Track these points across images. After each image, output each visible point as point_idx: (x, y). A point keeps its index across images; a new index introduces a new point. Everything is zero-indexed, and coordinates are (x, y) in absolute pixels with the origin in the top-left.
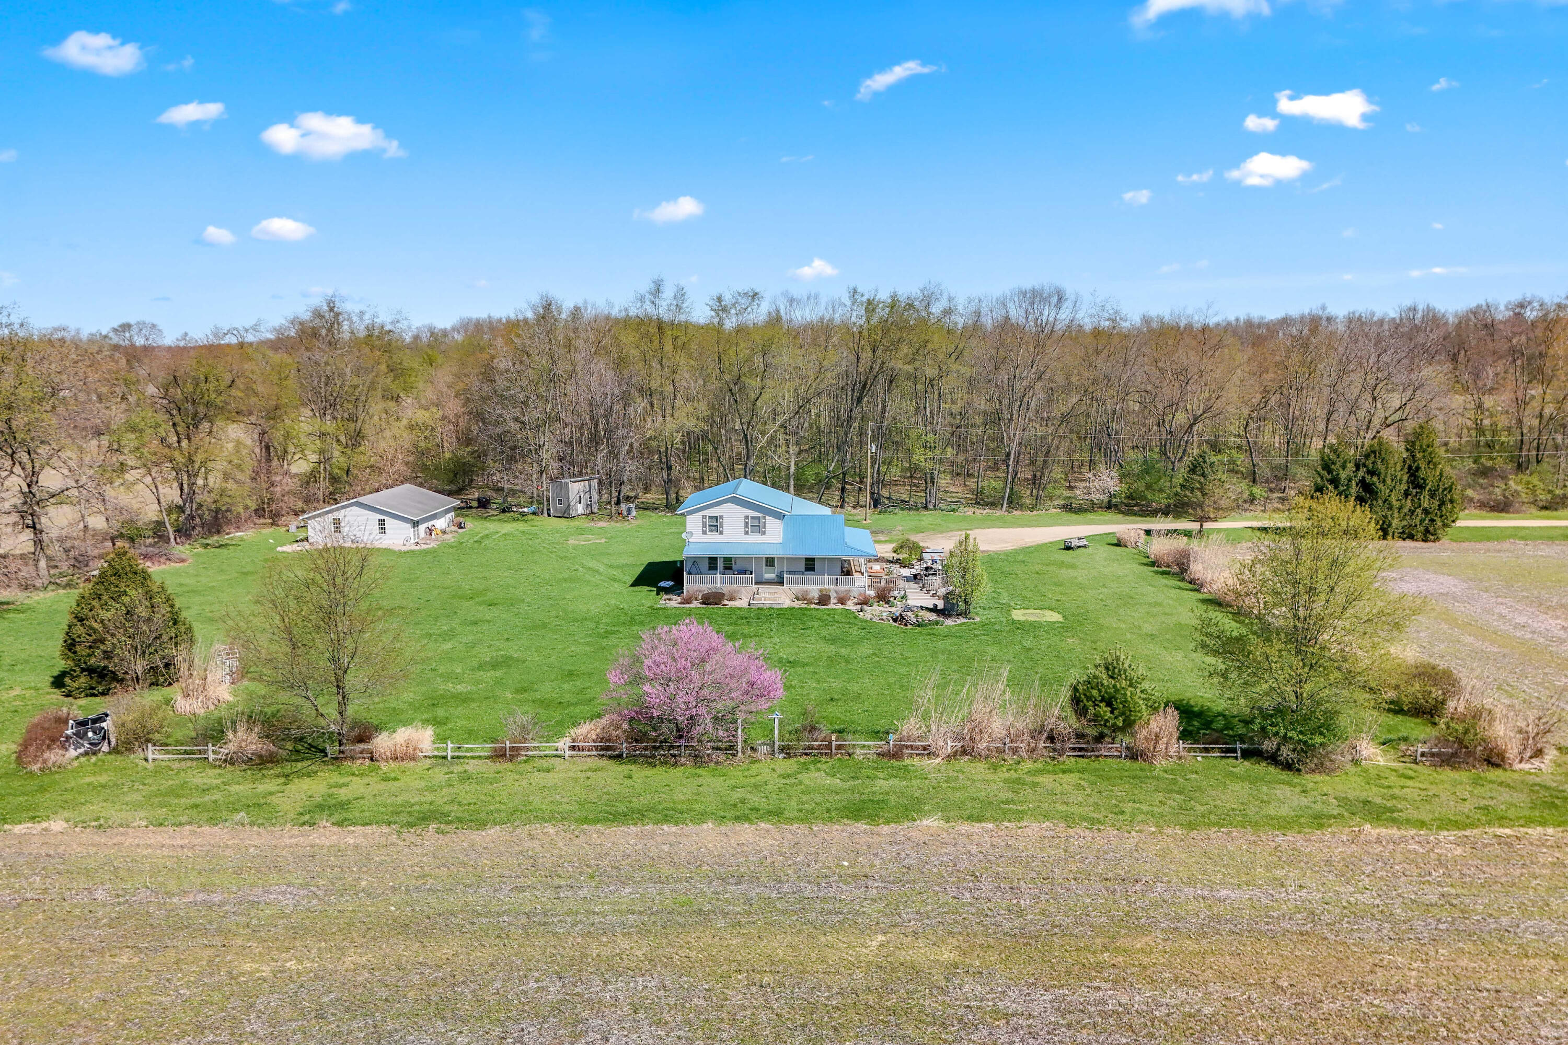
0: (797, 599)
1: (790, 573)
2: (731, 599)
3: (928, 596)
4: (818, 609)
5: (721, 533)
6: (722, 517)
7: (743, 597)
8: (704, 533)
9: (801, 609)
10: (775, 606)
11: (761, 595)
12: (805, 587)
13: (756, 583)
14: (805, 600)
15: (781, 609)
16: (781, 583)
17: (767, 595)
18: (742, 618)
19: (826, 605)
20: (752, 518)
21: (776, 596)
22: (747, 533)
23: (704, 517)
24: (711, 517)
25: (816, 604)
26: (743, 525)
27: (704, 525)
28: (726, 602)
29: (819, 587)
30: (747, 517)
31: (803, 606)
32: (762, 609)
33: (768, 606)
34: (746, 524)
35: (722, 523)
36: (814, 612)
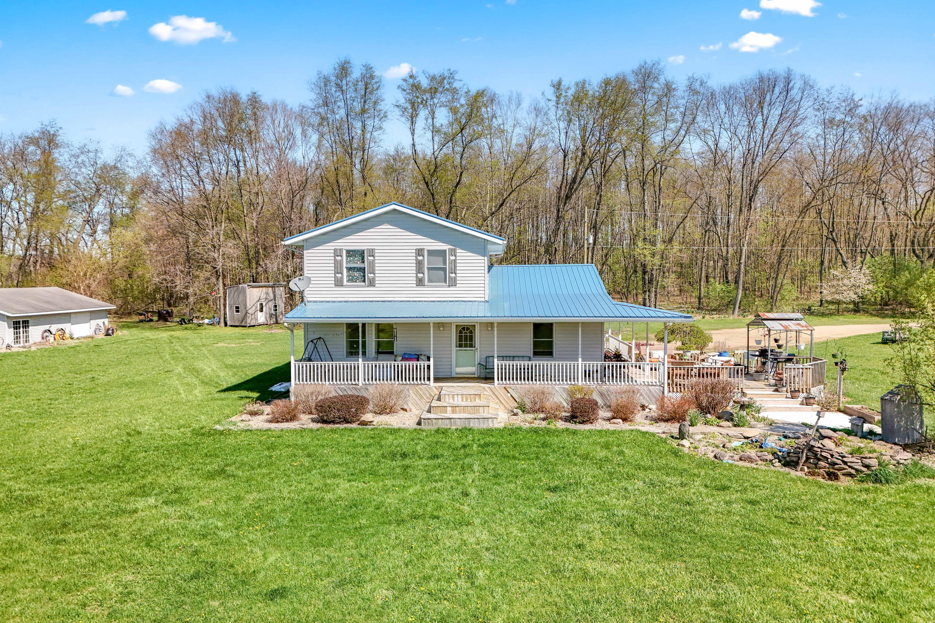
0: (523, 408)
1: (502, 358)
2: (383, 410)
3: (795, 403)
4: (575, 433)
5: (372, 284)
6: (372, 253)
7: (410, 405)
8: (339, 283)
9: (536, 431)
10: (475, 425)
11: (447, 401)
12: (538, 385)
13: (437, 380)
14: (541, 410)
15: (490, 432)
16: (488, 378)
17: (458, 401)
18: (393, 456)
19: (589, 421)
20: (431, 253)
21: (478, 402)
22: (420, 282)
23: (337, 253)
24: (350, 253)
25: (566, 420)
26: (413, 267)
27: (338, 269)
28: (368, 417)
29: (566, 385)
30: (420, 252)
31: (539, 424)
32: (445, 432)
33: (460, 425)
34: (419, 265)
35: (372, 264)
36: (568, 439)
